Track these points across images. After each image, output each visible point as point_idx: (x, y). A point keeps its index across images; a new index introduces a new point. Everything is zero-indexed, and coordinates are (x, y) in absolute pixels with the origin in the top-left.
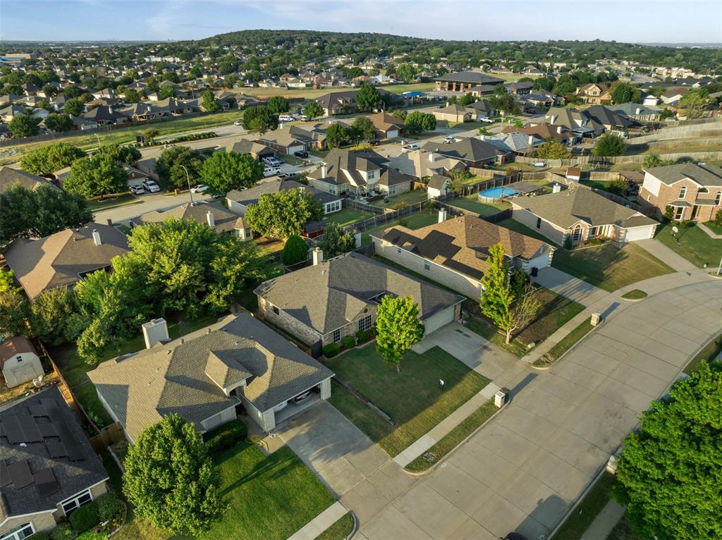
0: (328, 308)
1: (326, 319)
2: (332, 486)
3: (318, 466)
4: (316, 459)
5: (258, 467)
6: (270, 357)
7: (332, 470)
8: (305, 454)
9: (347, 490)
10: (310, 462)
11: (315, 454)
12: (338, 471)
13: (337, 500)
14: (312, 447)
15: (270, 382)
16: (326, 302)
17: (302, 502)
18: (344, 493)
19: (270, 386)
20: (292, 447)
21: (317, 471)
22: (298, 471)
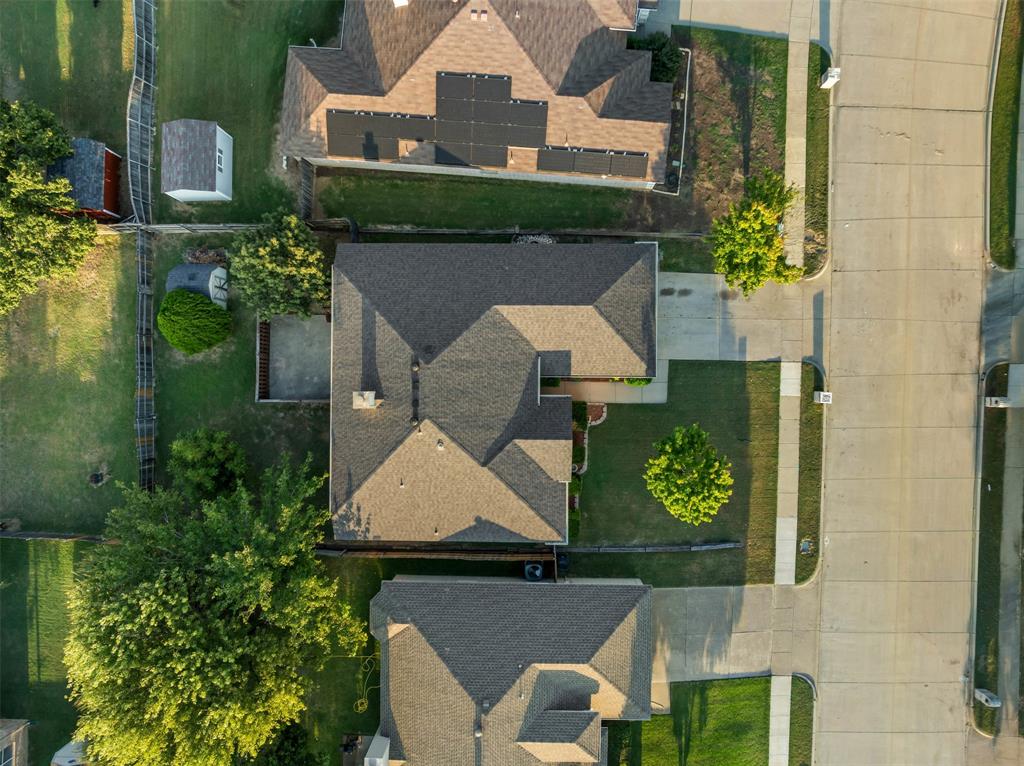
0: (524, 498)
1: (543, 517)
2: (753, 670)
3: (722, 668)
4: (712, 664)
5: (677, 731)
6: (584, 670)
7: (738, 658)
8: (697, 673)
9: (769, 657)
10: (712, 673)
11: (705, 661)
12: (743, 652)
13: (770, 676)
14: (694, 658)
15: (620, 689)
16: (510, 492)
17: (746, 712)
18: (769, 663)
19: (624, 693)
20: (679, 678)
21: (727, 673)
22: (713, 694)
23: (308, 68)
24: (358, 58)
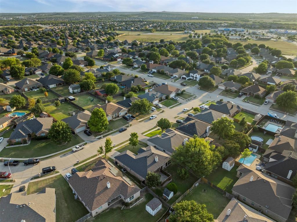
23: (127, 193)
24: (120, 190)
